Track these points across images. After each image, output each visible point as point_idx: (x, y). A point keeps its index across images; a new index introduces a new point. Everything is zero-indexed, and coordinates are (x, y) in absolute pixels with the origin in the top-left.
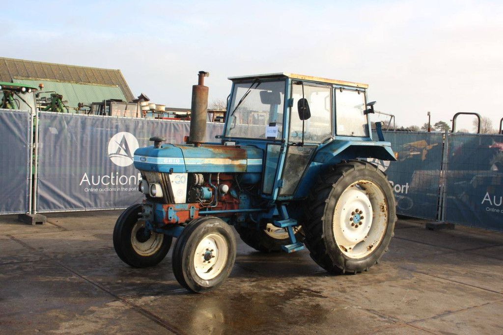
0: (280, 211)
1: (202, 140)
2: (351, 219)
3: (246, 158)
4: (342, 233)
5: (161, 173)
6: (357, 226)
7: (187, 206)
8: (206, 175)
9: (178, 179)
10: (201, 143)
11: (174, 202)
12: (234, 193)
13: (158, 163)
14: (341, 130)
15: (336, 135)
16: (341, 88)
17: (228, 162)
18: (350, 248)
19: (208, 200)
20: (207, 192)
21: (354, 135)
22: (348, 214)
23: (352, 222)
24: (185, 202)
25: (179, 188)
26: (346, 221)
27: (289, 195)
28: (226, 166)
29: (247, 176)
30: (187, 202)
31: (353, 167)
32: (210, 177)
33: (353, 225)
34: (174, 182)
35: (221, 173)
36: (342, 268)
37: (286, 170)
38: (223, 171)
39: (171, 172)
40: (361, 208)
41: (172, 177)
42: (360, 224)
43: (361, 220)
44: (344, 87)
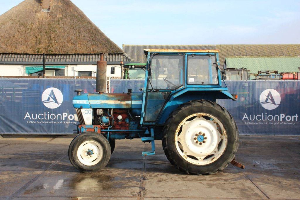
0: (150, 131)
1: (102, 90)
2: (195, 139)
3: (131, 100)
4: (188, 147)
5: (77, 108)
6: (201, 144)
7: (93, 127)
8: (105, 110)
9: (86, 112)
10: (102, 92)
11: (85, 124)
12: (127, 121)
13: (74, 103)
14: (191, 80)
15: (188, 84)
16: (192, 55)
17: (118, 102)
18: (200, 158)
19: (107, 123)
20: (105, 119)
21: (203, 84)
22: (193, 136)
23: (196, 140)
24: (92, 124)
25: (88, 117)
26: (191, 140)
27: (152, 122)
28: (116, 105)
29: (134, 111)
30: (93, 124)
31: (191, 104)
32: (106, 111)
33: (197, 142)
34: (84, 113)
35: (114, 109)
36: (186, 170)
37: (147, 107)
38: (115, 107)
39: (81, 108)
40: (203, 131)
41: (83, 111)
42: (204, 142)
43: (205, 140)
44: (195, 54)
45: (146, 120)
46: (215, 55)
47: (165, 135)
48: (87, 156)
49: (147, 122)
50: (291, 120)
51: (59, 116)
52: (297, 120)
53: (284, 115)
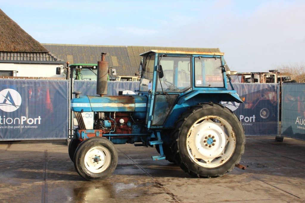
0: (156, 135)
1: (103, 93)
2: (205, 142)
3: (135, 103)
4: (198, 151)
5: (76, 112)
6: (210, 147)
7: (94, 131)
8: (107, 113)
9: (87, 116)
10: (103, 95)
11: (85, 128)
12: (129, 124)
13: (73, 106)
14: (198, 83)
15: (195, 87)
16: (199, 57)
17: (121, 105)
18: (208, 161)
19: (109, 128)
20: (107, 123)
21: (210, 87)
22: (202, 138)
23: (206, 143)
24: (92, 128)
25: (89, 122)
26: (201, 142)
27: (159, 125)
28: (119, 108)
29: (137, 114)
30: (94, 129)
31: (202, 107)
32: (108, 115)
33: (206, 145)
34: (85, 117)
35: (117, 112)
36: (196, 173)
37: (155, 110)
38: (117, 111)
39: (82, 111)
40: (213, 134)
41: (83, 114)
42: (213, 145)
43: (214, 143)
44: (202, 56)
45: (154, 123)
46: (221, 57)
47: (177, 138)
48: (94, 162)
49: (154, 125)
50: (249, 121)
51: (17, 121)
52: (254, 121)
53: (243, 116)
